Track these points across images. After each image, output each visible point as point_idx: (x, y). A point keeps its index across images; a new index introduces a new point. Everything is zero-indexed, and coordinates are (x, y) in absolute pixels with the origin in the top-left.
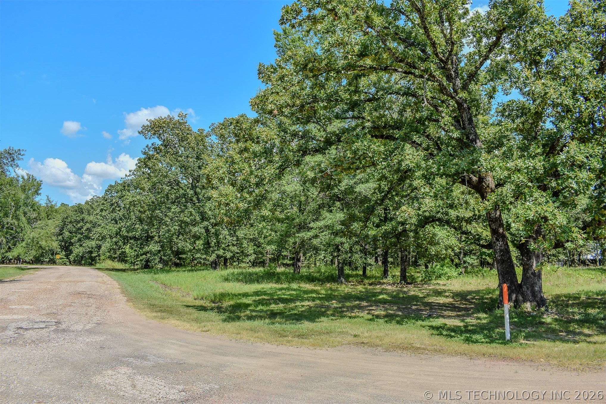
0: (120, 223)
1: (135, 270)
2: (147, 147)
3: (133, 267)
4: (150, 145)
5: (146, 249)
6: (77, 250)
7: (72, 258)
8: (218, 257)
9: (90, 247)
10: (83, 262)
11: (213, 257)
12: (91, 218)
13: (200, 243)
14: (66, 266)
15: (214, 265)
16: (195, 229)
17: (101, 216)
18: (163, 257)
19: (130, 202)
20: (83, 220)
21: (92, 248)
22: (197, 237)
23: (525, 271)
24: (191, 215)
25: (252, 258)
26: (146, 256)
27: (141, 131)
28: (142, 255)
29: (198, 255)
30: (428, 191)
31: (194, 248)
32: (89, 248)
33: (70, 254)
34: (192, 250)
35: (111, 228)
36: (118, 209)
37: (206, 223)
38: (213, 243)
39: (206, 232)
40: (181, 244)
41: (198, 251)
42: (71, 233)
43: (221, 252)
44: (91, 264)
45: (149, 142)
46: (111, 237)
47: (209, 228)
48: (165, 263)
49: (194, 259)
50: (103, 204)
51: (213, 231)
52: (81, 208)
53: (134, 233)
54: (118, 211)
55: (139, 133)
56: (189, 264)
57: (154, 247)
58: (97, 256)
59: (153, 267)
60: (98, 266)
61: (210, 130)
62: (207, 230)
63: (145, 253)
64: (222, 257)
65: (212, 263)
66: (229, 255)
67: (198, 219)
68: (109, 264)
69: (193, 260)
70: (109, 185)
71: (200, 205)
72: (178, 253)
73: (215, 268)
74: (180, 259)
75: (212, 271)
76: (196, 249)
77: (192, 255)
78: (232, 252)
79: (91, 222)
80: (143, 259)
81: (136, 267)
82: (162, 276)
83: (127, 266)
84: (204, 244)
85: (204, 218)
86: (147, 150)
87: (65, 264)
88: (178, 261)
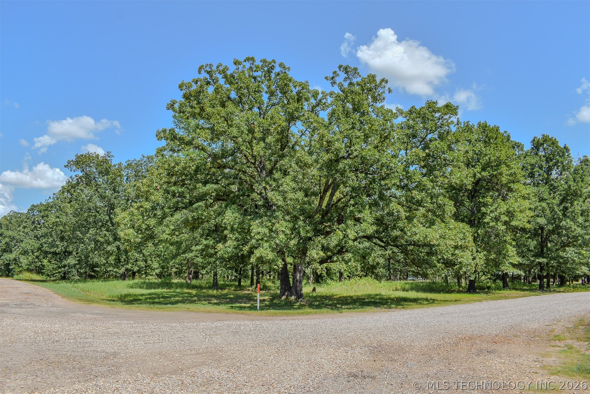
0: (42, 239)
1: (51, 281)
2: (71, 178)
3: (49, 279)
4: (74, 177)
5: (65, 262)
8: (127, 270)
9: (9, 260)
11: (123, 270)
12: (10, 233)
13: (112, 259)
15: (123, 277)
16: (109, 248)
17: (23, 232)
18: (79, 270)
19: (53, 223)
20: (2, 234)
21: (10, 261)
22: (109, 254)
23: (293, 279)
24: (106, 236)
25: (158, 271)
26: (65, 268)
27: (67, 165)
28: (60, 268)
29: (111, 268)
30: (232, 236)
31: (107, 262)
32: (7, 260)
34: (105, 264)
36: (39, 226)
37: (117, 243)
38: (123, 259)
39: (117, 250)
40: (96, 258)
41: (111, 265)
43: (129, 266)
44: (7, 276)
45: (73, 174)
46: (33, 252)
47: (120, 247)
48: (80, 274)
49: (107, 272)
50: (26, 222)
53: (55, 249)
54: (39, 228)
55: (65, 166)
56: (102, 276)
57: (71, 261)
59: (70, 278)
60: (16, 277)
62: (118, 248)
63: (65, 266)
64: (130, 270)
65: (122, 275)
66: (136, 269)
67: (111, 239)
68: (27, 275)
69: (105, 273)
70: (32, 204)
71: (113, 228)
72: (93, 267)
73: (124, 279)
74: (94, 271)
75: (120, 281)
76: (109, 263)
77: (105, 268)
78: (138, 267)
79: (10, 236)
80: (61, 272)
81: (55, 278)
82: (81, 285)
83: (44, 278)
84: (115, 260)
85: (116, 238)
86: (71, 180)
88: (93, 274)
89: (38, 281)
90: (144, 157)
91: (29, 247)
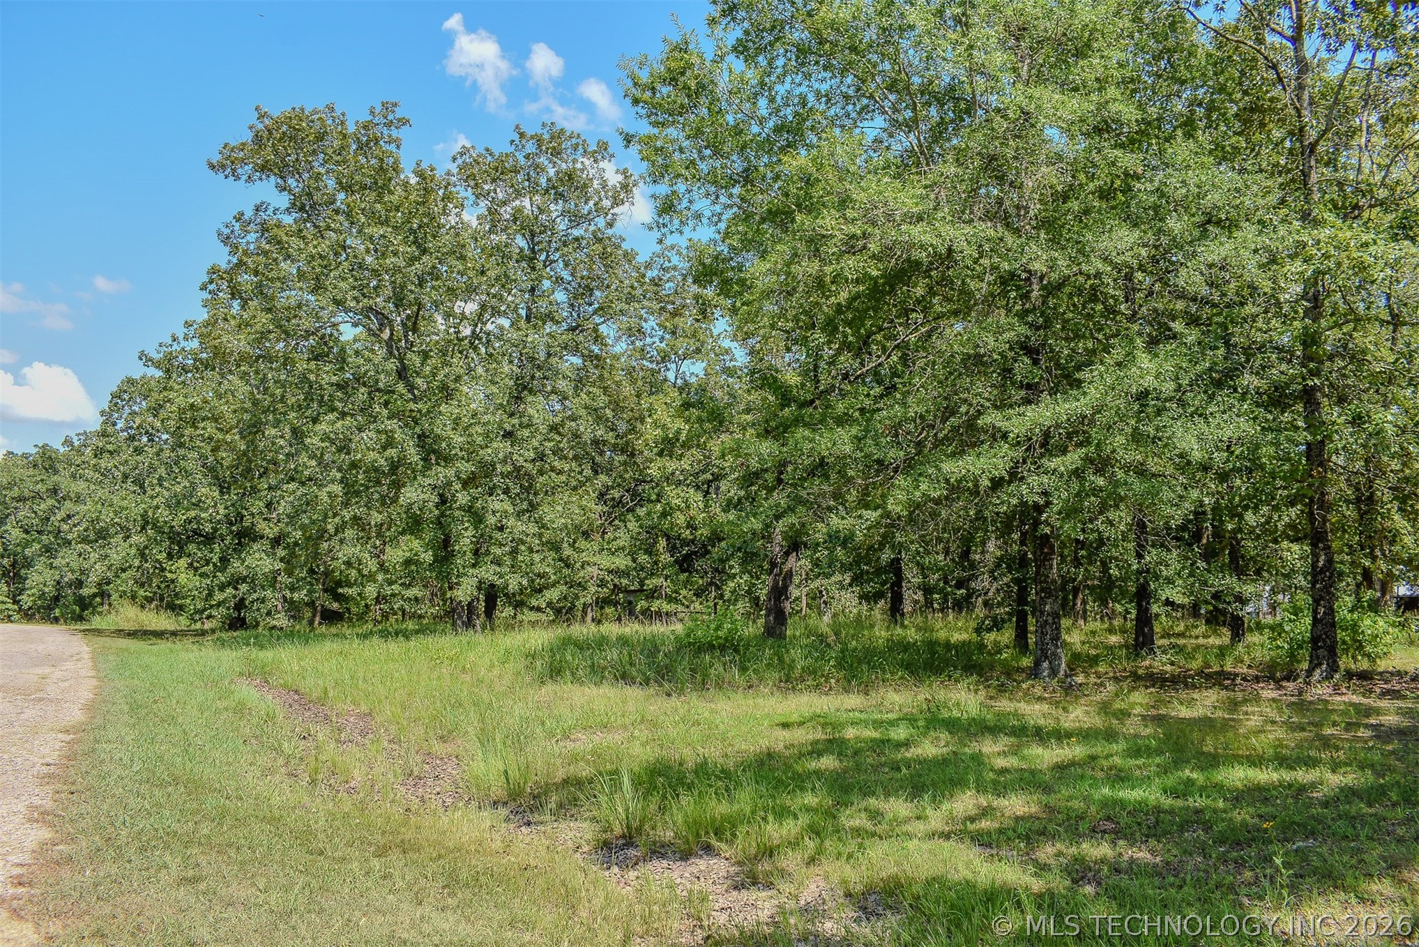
1: (203, 633)
2: (237, 219)
3: (198, 626)
4: (249, 214)
5: (237, 568)
6: (40, 578)
7: (26, 600)
10: (57, 612)
14: (10, 625)
15: (463, 616)
17: (96, 468)
18: (289, 595)
19: (182, 411)
20: (54, 491)
24: (390, 443)
26: (236, 589)
27: (220, 164)
28: (222, 588)
32: (73, 571)
33: (21, 592)
35: (125, 503)
37: (442, 473)
39: (441, 503)
42: (27, 532)
44: (78, 619)
48: (294, 609)
49: (382, 599)
51: (463, 498)
52: (50, 457)
55: (212, 167)
57: (259, 560)
58: (95, 596)
59: (258, 624)
60: (97, 622)
61: (454, 168)
63: (235, 582)
65: (457, 609)
67: (413, 455)
68: (130, 616)
69: (377, 603)
71: (419, 411)
79: (76, 494)
80: (227, 601)
81: (208, 625)
83: (181, 622)
85: (432, 451)
86: (238, 230)
87: (9, 619)
88: (335, 606)
89: (159, 634)
90: (522, 135)
91: (107, 516)
